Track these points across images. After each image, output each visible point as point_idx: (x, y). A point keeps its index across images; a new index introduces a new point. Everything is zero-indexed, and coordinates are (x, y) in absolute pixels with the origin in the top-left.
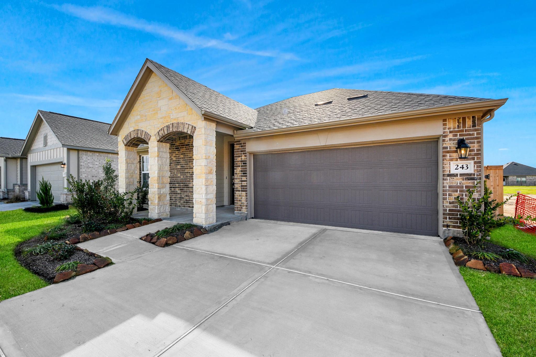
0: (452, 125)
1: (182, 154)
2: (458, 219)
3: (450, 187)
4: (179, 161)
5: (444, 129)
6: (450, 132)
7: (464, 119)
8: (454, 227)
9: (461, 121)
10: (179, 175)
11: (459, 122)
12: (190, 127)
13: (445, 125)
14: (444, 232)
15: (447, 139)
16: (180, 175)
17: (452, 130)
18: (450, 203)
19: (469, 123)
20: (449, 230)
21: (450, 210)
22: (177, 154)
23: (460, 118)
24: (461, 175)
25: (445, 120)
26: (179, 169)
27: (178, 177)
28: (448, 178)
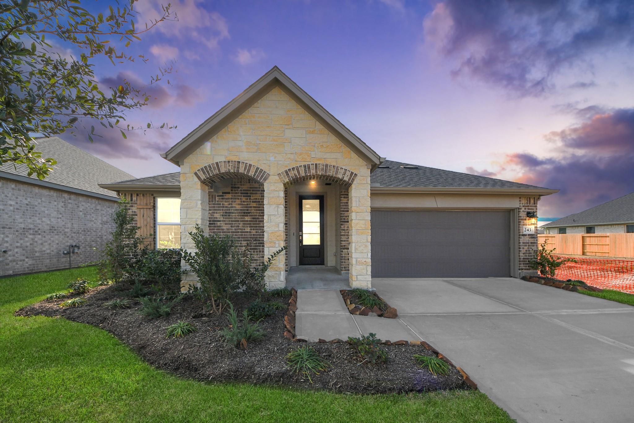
0: (524, 201)
1: (253, 202)
2: (527, 264)
3: (523, 243)
4: (248, 210)
5: (520, 204)
6: (523, 206)
7: (530, 198)
8: (525, 269)
9: (528, 199)
10: (248, 229)
11: (527, 200)
12: (348, 173)
13: (520, 201)
14: (520, 274)
15: (521, 211)
16: (251, 229)
17: (524, 205)
18: (523, 254)
19: (532, 201)
20: (523, 272)
21: (523, 259)
22: (244, 202)
23: (528, 197)
24: (529, 235)
25: (520, 198)
26: (247, 221)
27: (247, 232)
28: (522, 237)
